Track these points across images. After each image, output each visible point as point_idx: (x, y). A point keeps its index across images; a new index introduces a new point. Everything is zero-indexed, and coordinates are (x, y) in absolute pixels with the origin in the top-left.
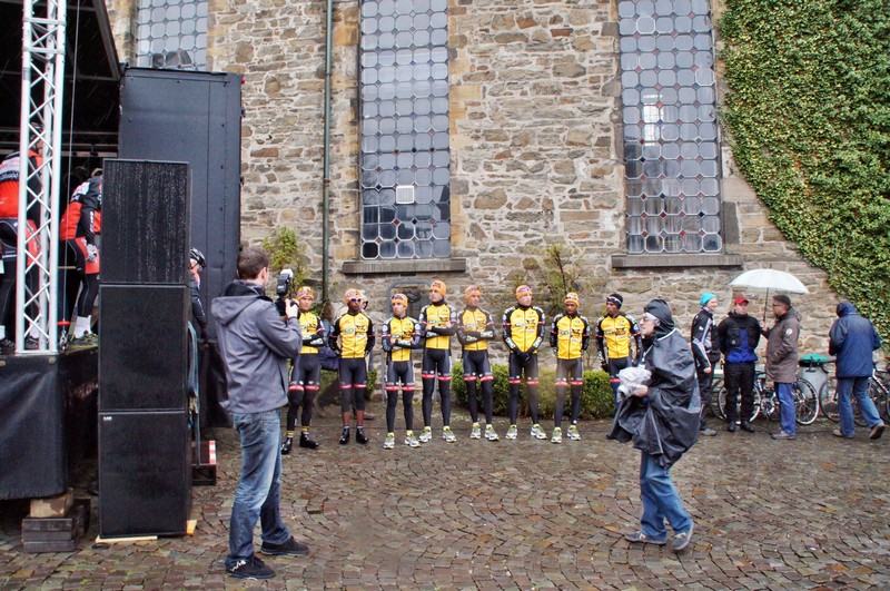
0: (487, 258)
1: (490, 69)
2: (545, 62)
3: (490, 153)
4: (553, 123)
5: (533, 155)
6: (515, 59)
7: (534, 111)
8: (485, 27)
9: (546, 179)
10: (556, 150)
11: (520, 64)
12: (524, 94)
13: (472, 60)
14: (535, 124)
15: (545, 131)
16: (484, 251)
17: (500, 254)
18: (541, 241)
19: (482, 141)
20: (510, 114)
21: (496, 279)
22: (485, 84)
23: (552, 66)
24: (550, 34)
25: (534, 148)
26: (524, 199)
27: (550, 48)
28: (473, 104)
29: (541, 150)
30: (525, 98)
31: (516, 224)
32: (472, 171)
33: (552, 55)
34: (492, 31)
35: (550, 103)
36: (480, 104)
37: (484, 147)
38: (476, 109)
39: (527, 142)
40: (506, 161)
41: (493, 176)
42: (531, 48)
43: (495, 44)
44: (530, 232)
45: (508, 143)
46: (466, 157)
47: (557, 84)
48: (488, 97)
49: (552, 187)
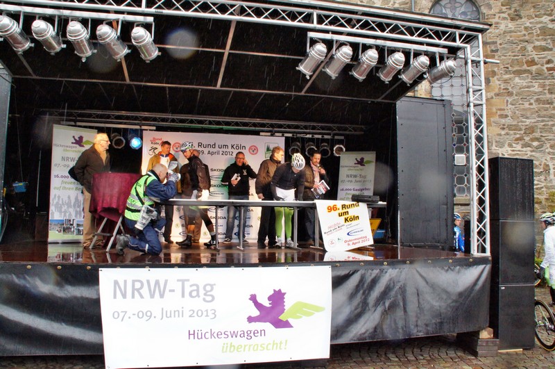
1: (510, 90)
2: (543, 86)
3: (511, 138)
4: (548, 121)
6: (524, 84)
7: (537, 114)
8: (506, 66)
9: (545, 152)
10: (551, 136)
11: (527, 88)
12: (531, 104)
13: (500, 85)
14: (538, 122)
15: (544, 125)
18: (542, 188)
19: (506, 131)
20: (522, 116)
22: (508, 98)
23: (547, 88)
24: (546, 70)
25: (537, 135)
27: (546, 78)
28: (500, 110)
29: (542, 136)
30: (532, 107)
32: (501, 147)
33: (547, 82)
34: (510, 69)
35: (546, 110)
36: (504, 110)
37: (507, 134)
38: (502, 112)
39: (533, 132)
40: (521, 142)
41: (513, 151)
42: (534, 78)
43: (512, 75)
44: (536, 182)
45: (522, 132)
46: (498, 140)
47: (551, 99)
48: (510, 106)
49: (548, 157)
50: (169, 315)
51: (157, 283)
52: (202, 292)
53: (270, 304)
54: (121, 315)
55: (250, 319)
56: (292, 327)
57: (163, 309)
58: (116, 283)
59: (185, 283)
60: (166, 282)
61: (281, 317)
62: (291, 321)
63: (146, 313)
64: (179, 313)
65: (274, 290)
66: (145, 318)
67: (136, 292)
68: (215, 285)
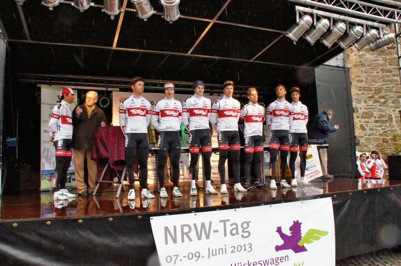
0: (367, 138)
1: (363, 62)
2: (385, 60)
3: (366, 96)
4: (390, 84)
5: (383, 97)
6: (373, 58)
7: (382, 79)
9: (388, 106)
10: (392, 95)
11: (375, 61)
12: (378, 73)
13: (356, 59)
14: (383, 85)
15: (387, 87)
16: (366, 135)
17: (372, 137)
18: (388, 131)
19: (362, 91)
20: (373, 81)
21: (371, 147)
22: (362, 68)
23: (388, 61)
25: (383, 94)
26: (381, 114)
27: (386, 54)
28: (358, 76)
29: (386, 95)
30: (378, 74)
31: (378, 124)
32: (359, 103)
33: (388, 57)
35: (388, 76)
36: (360, 76)
37: (363, 94)
38: (359, 78)
39: (380, 92)
40: (373, 99)
41: (368, 105)
43: (364, 52)
44: (384, 128)
45: (373, 92)
46: (356, 98)
47: (391, 68)
48: (364, 74)
49: (391, 110)
50: (214, 254)
51: (203, 225)
52: (240, 229)
53: (291, 233)
54: (174, 258)
55: (278, 248)
56: (307, 250)
57: (209, 248)
58: (167, 229)
59: (227, 223)
60: (211, 223)
61: (299, 244)
62: (306, 246)
63: (195, 254)
64: (222, 251)
65: (294, 222)
66: (195, 258)
67: (185, 236)
68: (250, 222)
